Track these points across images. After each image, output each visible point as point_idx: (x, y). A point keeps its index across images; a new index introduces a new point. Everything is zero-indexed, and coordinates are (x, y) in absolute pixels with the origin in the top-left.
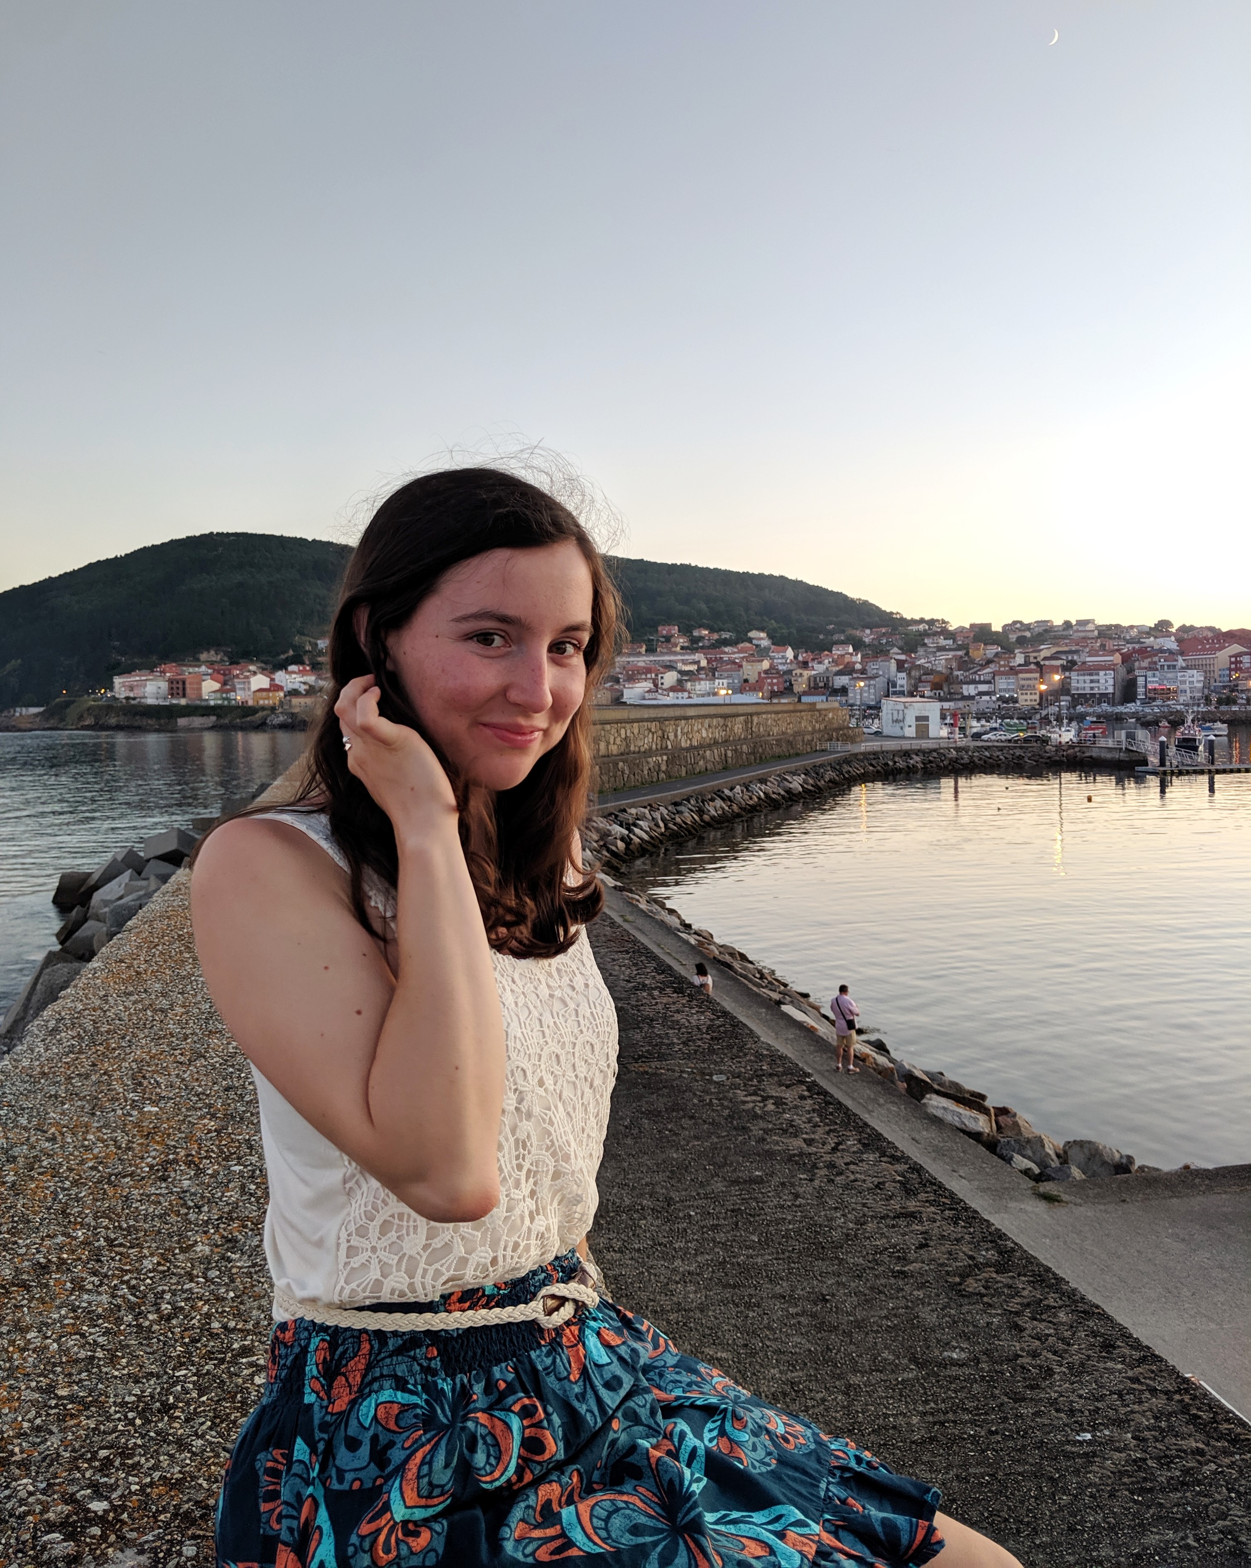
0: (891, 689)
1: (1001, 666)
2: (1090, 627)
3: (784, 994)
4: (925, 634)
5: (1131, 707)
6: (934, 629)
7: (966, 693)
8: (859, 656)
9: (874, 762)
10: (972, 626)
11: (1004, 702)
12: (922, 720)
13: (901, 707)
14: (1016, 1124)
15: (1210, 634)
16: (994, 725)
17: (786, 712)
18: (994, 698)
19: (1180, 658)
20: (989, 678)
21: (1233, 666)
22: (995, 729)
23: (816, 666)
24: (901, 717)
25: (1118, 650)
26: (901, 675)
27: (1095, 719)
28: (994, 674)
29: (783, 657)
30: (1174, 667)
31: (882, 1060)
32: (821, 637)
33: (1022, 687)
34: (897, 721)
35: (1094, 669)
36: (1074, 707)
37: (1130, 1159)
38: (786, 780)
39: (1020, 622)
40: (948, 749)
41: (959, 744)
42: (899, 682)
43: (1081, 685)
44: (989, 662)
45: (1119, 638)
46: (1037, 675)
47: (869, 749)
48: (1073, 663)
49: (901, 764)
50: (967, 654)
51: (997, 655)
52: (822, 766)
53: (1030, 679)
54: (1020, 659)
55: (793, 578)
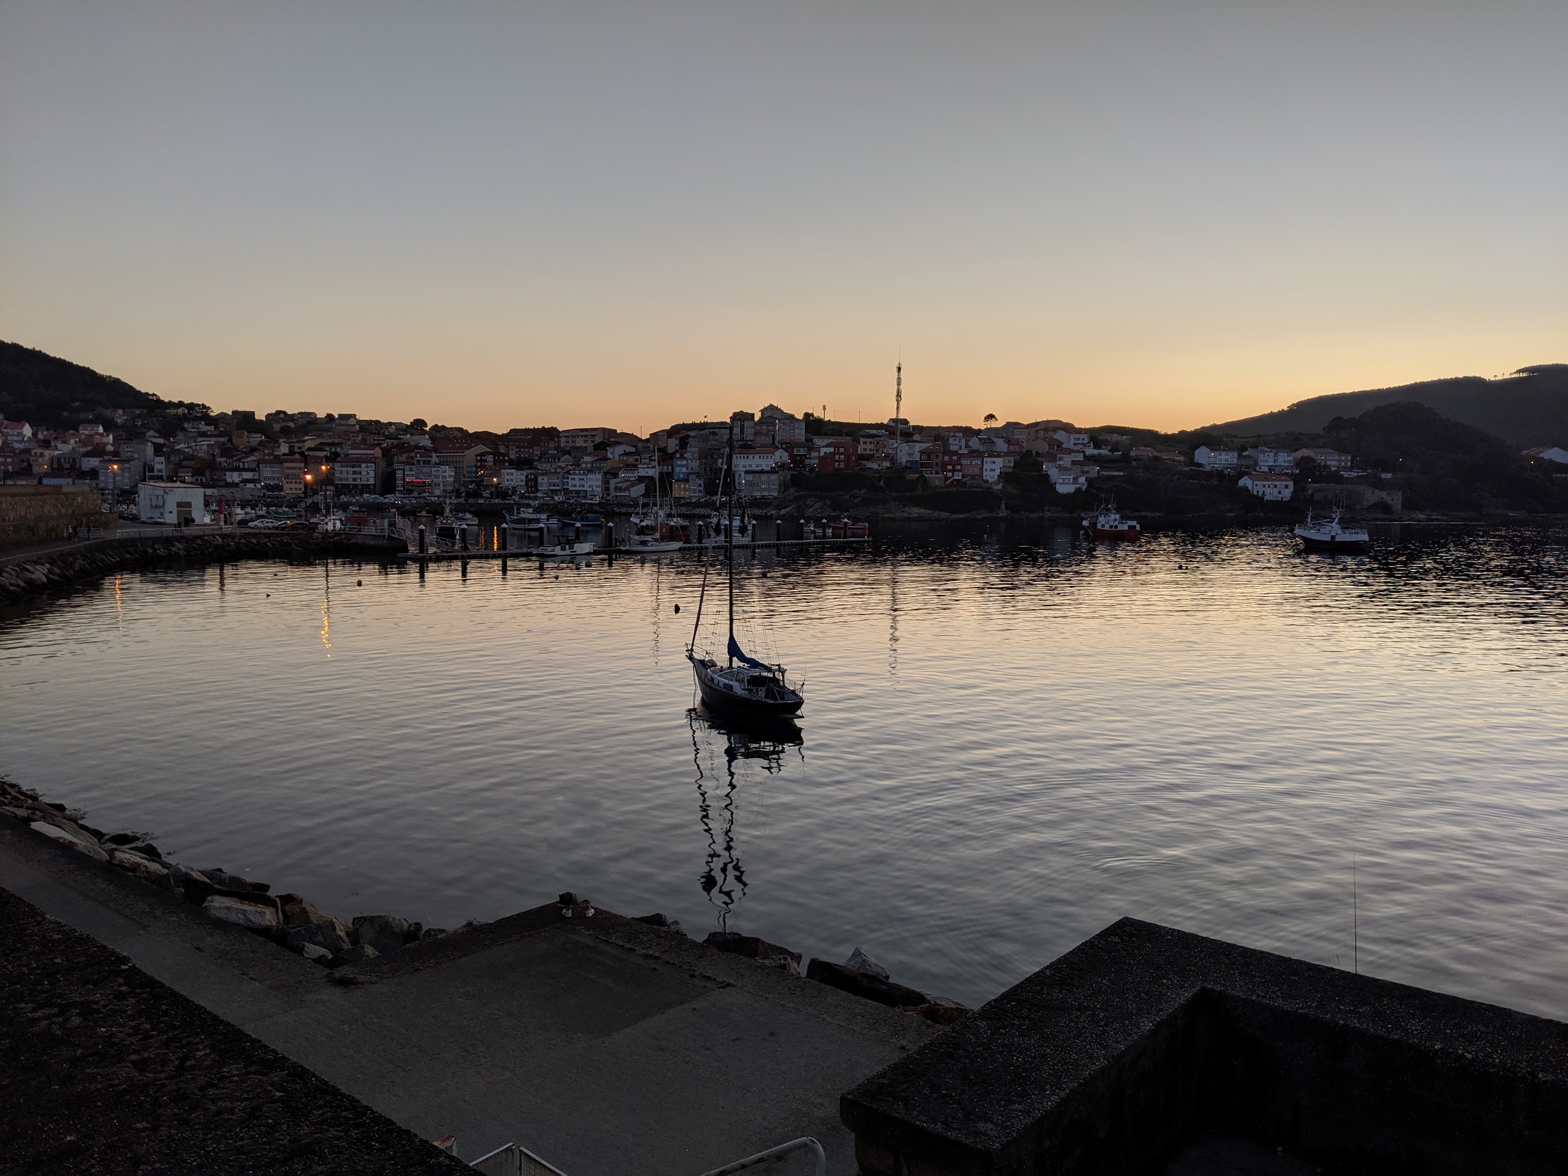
0: (147, 473)
1: (265, 455)
2: (352, 421)
3: (33, 809)
4: (184, 418)
5: (390, 498)
6: (195, 413)
7: (229, 480)
8: (111, 437)
9: (131, 550)
10: (235, 412)
11: (268, 490)
12: (183, 506)
13: (160, 492)
14: (304, 911)
15: (459, 435)
16: (261, 513)
17: (24, 495)
18: (258, 486)
19: (434, 455)
20: (254, 466)
21: (479, 464)
22: (263, 517)
23: (60, 446)
24: (160, 503)
25: (378, 445)
26: (158, 459)
27: (357, 509)
28: (259, 462)
29: (19, 434)
30: (429, 462)
31: (154, 867)
32: (65, 414)
33: (287, 476)
34: (156, 507)
35: (355, 462)
36: (338, 497)
37: (418, 926)
38: (28, 571)
39: (284, 413)
40: (214, 536)
41: (225, 531)
42: (157, 467)
43: (344, 476)
44: (253, 450)
45: (379, 433)
46: (302, 465)
47: (125, 536)
48: (337, 455)
49: (161, 551)
50: (230, 440)
51: (261, 443)
52: (70, 554)
53: (295, 468)
54: (284, 449)
55: (30, 347)
